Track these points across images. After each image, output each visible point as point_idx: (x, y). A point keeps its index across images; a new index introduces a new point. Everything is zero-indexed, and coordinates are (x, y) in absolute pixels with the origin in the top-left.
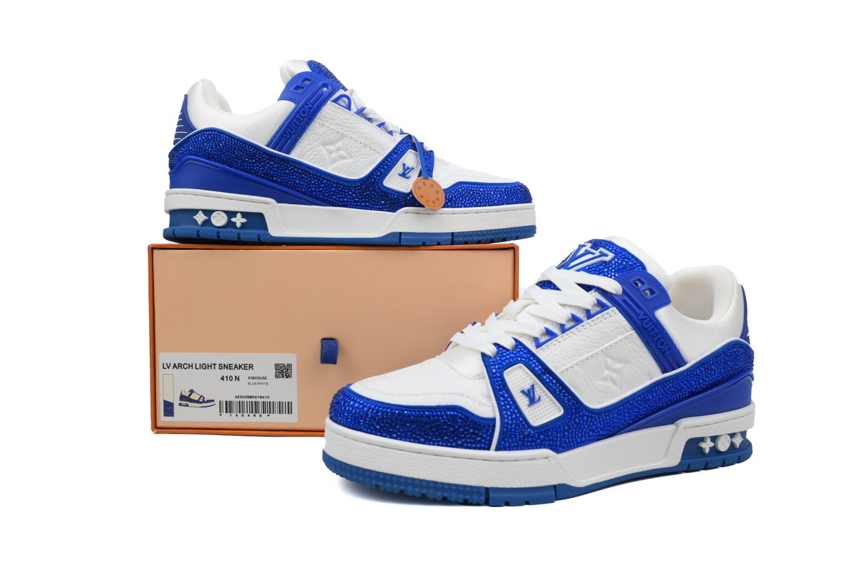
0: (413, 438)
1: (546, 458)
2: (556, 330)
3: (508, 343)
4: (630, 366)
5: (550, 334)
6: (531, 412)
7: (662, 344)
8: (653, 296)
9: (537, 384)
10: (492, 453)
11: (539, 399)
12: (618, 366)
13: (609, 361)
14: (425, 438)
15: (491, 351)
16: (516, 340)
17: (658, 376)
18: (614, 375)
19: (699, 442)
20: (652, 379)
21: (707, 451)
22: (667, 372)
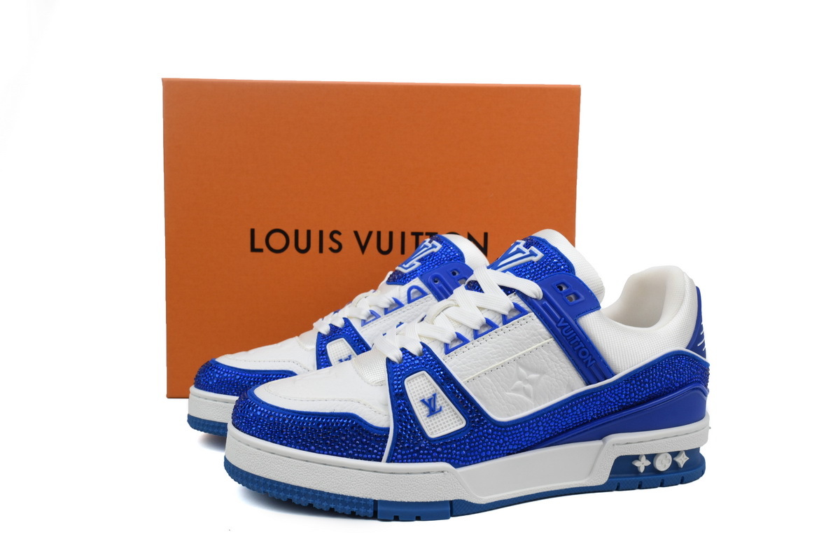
0: (303, 445)
1: (443, 472)
2: (468, 336)
3: (415, 349)
4: (547, 376)
5: (462, 340)
6: (430, 423)
7: (584, 353)
8: (578, 301)
9: (439, 393)
10: (383, 465)
11: (440, 410)
12: (533, 376)
13: (522, 371)
14: (315, 446)
15: (396, 356)
16: (424, 345)
17: (579, 387)
18: (528, 386)
19: (633, 461)
20: (573, 391)
21: (642, 470)
22: (591, 384)
